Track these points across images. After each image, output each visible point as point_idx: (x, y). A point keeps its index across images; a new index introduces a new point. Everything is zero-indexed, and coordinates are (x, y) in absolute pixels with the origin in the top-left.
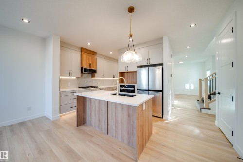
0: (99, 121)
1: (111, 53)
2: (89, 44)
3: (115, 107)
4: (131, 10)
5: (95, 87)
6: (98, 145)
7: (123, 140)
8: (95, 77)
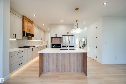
0: (57, 66)
1: (44, 25)
2: (34, 15)
3: (69, 56)
4: (77, 9)
5: (33, 46)
6: (67, 79)
7: (74, 71)
8: (32, 39)
